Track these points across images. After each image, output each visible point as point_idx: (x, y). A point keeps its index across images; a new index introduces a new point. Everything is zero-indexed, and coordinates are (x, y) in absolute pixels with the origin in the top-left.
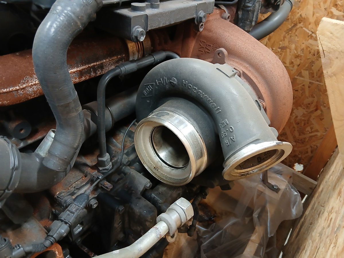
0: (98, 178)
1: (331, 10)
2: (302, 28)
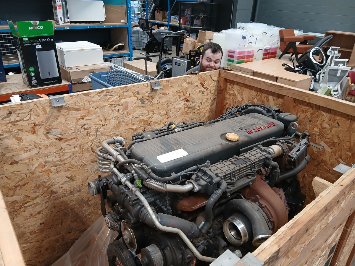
0: (208, 238)
1: (339, 160)
2: (324, 166)
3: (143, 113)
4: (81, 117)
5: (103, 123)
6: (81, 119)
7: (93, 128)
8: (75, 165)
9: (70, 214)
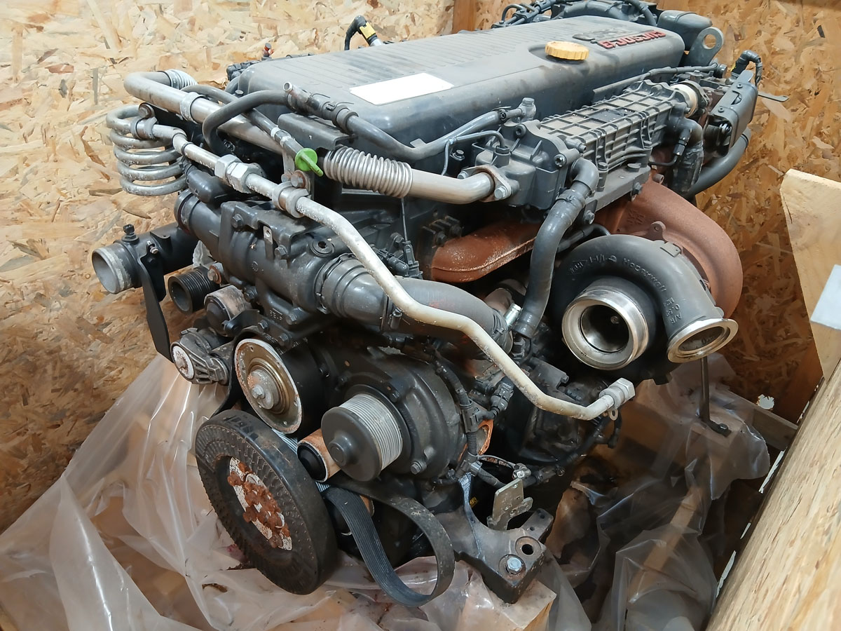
1: (813, 140)
2: (766, 165)
3: (244, 30)
4: (32, 19)
5: (114, 53)
6: (31, 27)
7: (81, 69)
8: (35, 201)
9: (49, 367)
